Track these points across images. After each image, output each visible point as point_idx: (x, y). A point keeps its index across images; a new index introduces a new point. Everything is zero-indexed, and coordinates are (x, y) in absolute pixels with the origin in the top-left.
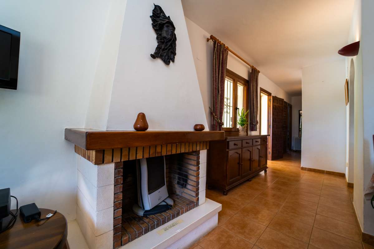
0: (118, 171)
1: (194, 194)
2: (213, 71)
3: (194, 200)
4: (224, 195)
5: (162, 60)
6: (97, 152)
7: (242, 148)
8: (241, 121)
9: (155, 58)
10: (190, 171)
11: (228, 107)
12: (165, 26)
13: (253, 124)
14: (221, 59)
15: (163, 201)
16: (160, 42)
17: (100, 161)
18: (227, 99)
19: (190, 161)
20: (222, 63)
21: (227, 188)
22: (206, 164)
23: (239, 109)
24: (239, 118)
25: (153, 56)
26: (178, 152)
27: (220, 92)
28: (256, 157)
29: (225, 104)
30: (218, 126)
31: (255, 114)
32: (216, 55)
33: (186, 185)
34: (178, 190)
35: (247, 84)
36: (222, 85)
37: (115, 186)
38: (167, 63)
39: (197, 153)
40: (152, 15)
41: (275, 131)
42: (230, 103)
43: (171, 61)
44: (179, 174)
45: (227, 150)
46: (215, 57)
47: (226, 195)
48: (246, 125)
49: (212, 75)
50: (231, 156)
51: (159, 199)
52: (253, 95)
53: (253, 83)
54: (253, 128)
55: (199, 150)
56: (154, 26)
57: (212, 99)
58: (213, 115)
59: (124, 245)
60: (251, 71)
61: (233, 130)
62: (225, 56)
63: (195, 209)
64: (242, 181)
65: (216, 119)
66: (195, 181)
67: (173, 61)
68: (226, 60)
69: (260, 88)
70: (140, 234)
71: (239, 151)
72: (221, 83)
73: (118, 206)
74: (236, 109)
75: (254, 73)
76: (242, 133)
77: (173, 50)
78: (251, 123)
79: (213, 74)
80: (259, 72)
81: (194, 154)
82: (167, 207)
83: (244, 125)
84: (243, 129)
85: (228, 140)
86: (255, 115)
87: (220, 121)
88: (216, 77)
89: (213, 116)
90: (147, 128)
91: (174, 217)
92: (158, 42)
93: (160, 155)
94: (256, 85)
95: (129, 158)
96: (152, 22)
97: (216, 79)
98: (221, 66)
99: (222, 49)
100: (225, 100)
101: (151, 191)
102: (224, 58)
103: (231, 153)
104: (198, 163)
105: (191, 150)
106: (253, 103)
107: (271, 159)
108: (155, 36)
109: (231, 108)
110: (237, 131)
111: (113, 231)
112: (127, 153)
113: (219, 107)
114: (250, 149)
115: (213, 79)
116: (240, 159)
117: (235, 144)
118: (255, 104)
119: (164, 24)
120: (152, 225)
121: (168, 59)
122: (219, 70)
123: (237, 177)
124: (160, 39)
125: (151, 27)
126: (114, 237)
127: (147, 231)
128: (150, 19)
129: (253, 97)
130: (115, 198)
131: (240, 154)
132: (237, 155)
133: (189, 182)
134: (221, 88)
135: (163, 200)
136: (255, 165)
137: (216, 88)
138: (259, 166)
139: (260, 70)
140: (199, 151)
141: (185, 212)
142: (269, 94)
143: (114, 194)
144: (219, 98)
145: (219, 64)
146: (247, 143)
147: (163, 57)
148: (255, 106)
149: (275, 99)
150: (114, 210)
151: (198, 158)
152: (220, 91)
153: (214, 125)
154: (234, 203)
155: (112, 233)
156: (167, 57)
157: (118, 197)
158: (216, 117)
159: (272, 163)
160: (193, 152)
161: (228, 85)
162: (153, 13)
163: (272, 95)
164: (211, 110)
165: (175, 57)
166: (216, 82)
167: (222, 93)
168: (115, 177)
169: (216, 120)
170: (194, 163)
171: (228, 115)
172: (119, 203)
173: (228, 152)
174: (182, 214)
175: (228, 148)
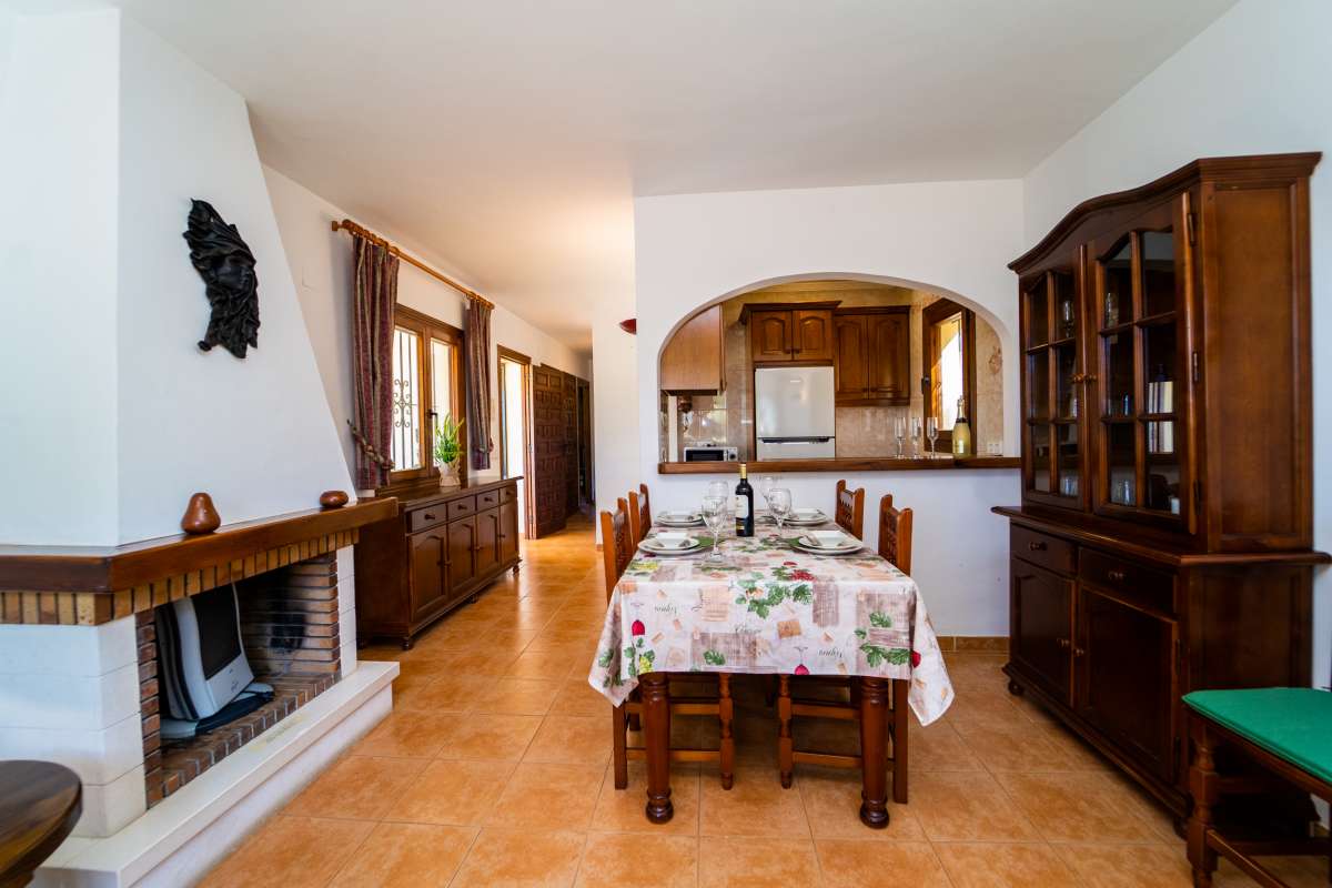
0: (146, 631)
1: (327, 656)
2: (357, 322)
3: (330, 668)
4: (405, 649)
5: (227, 347)
6: (97, 597)
7: (448, 521)
8: (445, 450)
9: (210, 349)
10: (312, 603)
11: (407, 408)
12: (227, 260)
13: (479, 451)
14: (379, 285)
15: (243, 692)
16: (217, 302)
17: (105, 615)
18: (402, 385)
19: (309, 579)
20: (383, 296)
21: (412, 631)
22: (353, 578)
23: (436, 414)
24: (437, 441)
25: (205, 346)
26: (284, 563)
27: (379, 379)
28: (486, 536)
29: (397, 399)
30: (378, 473)
31: (484, 423)
32: (364, 277)
33: (300, 642)
34: (276, 660)
35: (459, 342)
36: (384, 359)
37: (140, 665)
38: (239, 353)
39: (329, 558)
40: (186, 228)
41: (543, 461)
42: (411, 395)
43: (249, 346)
44: (276, 619)
45: (407, 535)
46: (359, 283)
47: (411, 647)
48: (457, 460)
49: (354, 333)
50: (417, 548)
51: (233, 688)
52: (477, 372)
53: (475, 340)
54: (480, 463)
55: (333, 548)
56: (196, 261)
57: (357, 400)
58: (361, 442)
59: (171, 793)
60: (468, 307)
61: (423, 474)
62: (389, 273)
63: (332, 688)
64: (452, 604)
65: (372, 454)
66: (328, 625)
67: (254, 345)
68: (393, 285)
69: (499, 346)
70: (205, 766)
71: (441, 532)
72: (380, 352)
73: (151, 709)
74: (428, 414)
75: (477, 312)
76: (449, 481)
77: (252, 316)
78: (475, 448)
79: (357, 330)
80: (491, 306)
81: (321, 560)
82: (261, 700)
83: (452, 459)
84: (451, 470)
85: (407, 510)
86: (484, 427)
87: (382, 459)
88: (366, 336)
89: (362, 447)
90: (217, 525)
91: (281, 715)
92: (212, 305)
93: (240, 578)
94: (482, 345)
95: (169, 598)
96: (189, 251)
97: (365, 342)
98: (378, 305)
99: (380, 259)
100: (396, 389)
101: (209, 672)
102: (388, 283)
103: (418, 541)
104: (334, 581)
105: (314, 554)
106: (478, 395)
107: (535, 535)
108: (201, 286)
109: (415, 410)
110: (433, 477)
111: (143, 766)
112: (165, 588)
113: (378, 419)
114: (471, 521)
115: (355, 344)
116: (444, 550)
117: (427, 517)
118: (482, 397)
119: (226, 255)
120: (232, 740)
121: (240, 341)
122: (373, 315)
123: (440, 598)
124: (216, 292)
125: (188, 263)
126: (147, 779)
127: (220, 755)
128: (184, 242)
129: (477, 378)
130: (142, 692)
131: (442, 540)
132: (435, 543)
133: (310, 630)
134: (383, 366)
135: (243, 687)
136: (487, 560)
137: (366, 370)
138: (497, 560)
139: (492, 302)
140: (335, 552)
141: (310, 699)
142: (524, 360)
143: (141, 683)
144: (378, 393)
145: (374, 298)
146: (460, 507)
147: (229, 341)
148: (482, 402)
149: (542, 372)
150: (143, 720)
151: (333, 568)
152: (379, 375)
153: (364, 470)
154: (433, 659)
155: (141, 771)
156: (237, 339)
157: (148, 690)
158: (370, 448)
159: (538, 546)
160: (320, 556)
161: (403, 344)
162: (190, 224)
163: (533, 362)
164: (355, 429)
165: (259, 331)
166: (365, 351)
167: (384, 380)
168: (139, 646)
169: (370, 457)
170: (326, 581)
171: (407, 430)
172: (153, 702)
173: (409, 539)
174: (300, 705)
175: (410, 530)
